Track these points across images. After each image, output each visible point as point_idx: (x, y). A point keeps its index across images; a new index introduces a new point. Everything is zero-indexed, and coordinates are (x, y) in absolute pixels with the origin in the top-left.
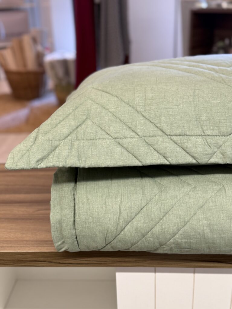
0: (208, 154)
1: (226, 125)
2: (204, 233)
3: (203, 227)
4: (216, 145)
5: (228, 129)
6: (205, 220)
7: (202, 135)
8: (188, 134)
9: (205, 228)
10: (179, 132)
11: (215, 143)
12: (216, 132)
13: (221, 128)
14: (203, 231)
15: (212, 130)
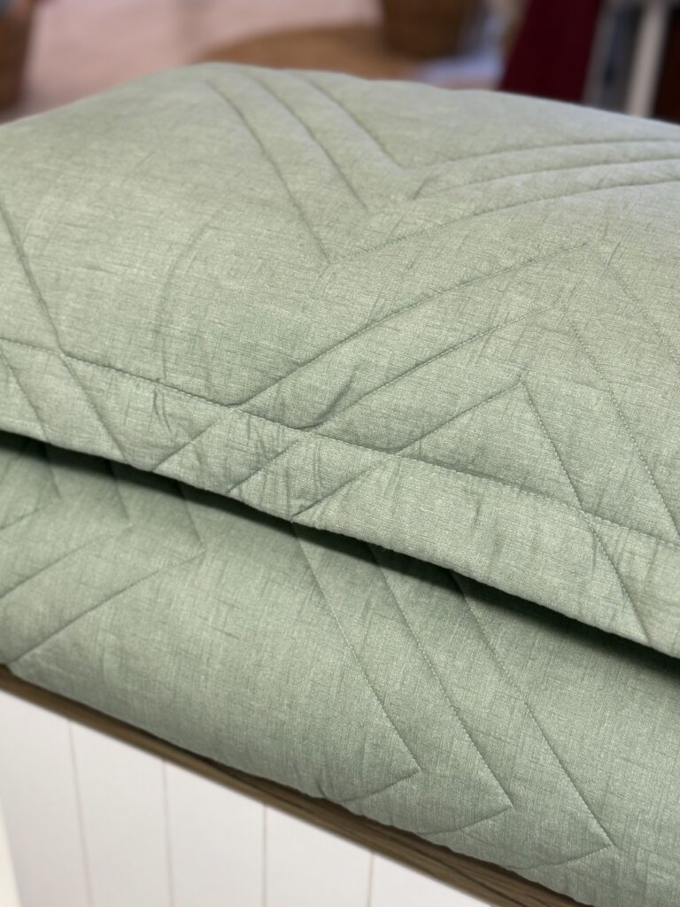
0: (155, 446)
1: (231, 370)
2: (102, 666)
3: (103, 650)
4: (186, 423)
5: (232, 385)
6: (113, 634)
7: (157, 380)
8: (119, 366)
9: (107, 656)
10: (96, 354)
11: (185, 419)
12: (197, 384)
13: (214, 374)
14: (101, 660)
15: (188, 373)
